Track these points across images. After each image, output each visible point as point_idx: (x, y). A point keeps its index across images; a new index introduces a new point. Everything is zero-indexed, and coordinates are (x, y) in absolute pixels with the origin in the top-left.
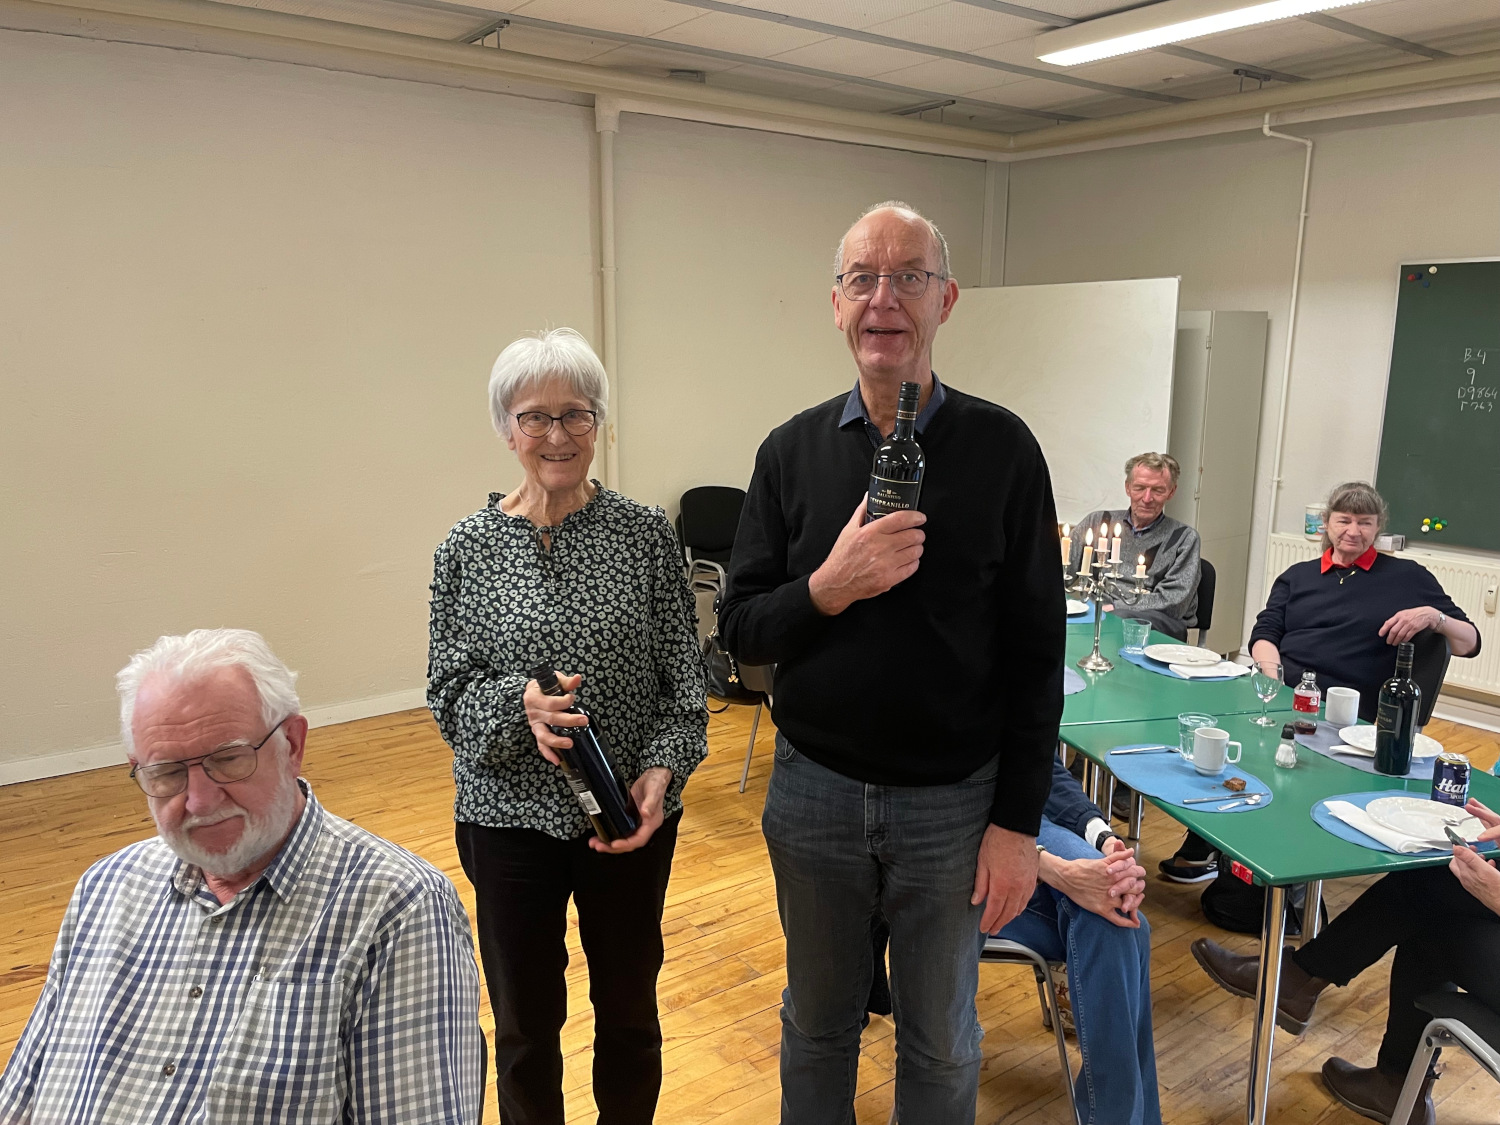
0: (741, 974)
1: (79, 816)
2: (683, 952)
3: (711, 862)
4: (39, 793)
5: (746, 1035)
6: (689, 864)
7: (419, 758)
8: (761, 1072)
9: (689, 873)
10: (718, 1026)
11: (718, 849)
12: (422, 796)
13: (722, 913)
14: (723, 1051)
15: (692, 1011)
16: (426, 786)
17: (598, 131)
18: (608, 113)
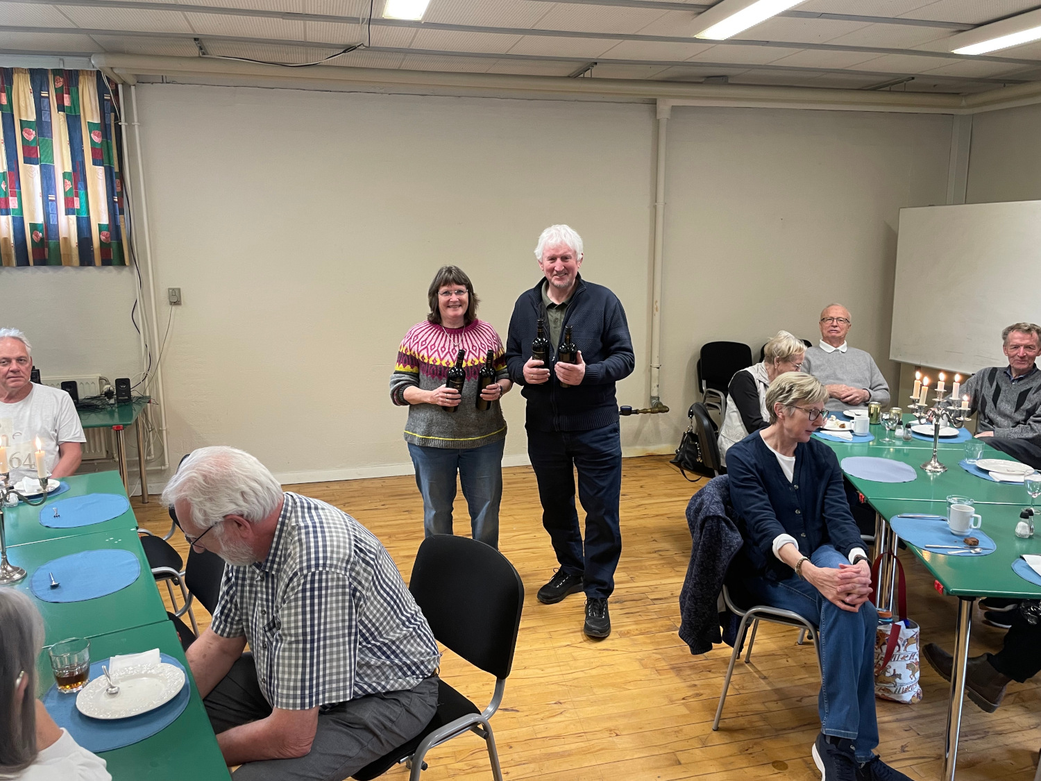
0: (667, 627)
1: (353, 500)
2: (639, 610)
3: (673, 568)
4: (337, 487)
5: (659, 656)
6: (659, 567)
7: (524, 491)
8: (660, 675)
9: (657, 571)
10: (644, 649)
11: (680, 562)
12: (520, 511)
13: (669, 594)
14: (643, 661)
15: (633, 640)
16: (524, 506)
17: (658, 118)
18: (664, 108)
